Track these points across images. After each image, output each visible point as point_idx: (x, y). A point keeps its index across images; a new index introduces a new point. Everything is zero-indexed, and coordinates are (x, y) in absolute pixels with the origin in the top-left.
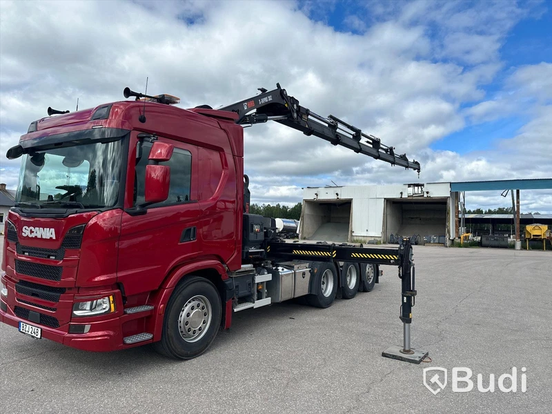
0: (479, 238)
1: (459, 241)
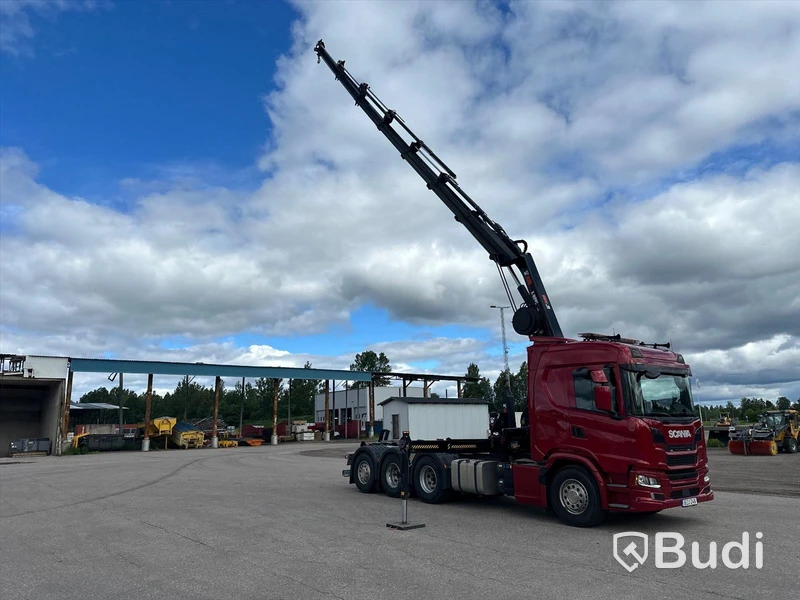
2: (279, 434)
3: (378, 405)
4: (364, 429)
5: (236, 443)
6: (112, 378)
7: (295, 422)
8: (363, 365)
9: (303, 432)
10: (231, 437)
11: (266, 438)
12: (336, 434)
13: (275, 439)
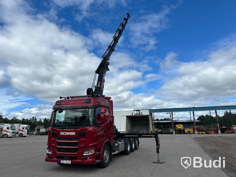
0: (160, 130)
1: (154, 132)
6: (167, 113)
11: (216, 132)
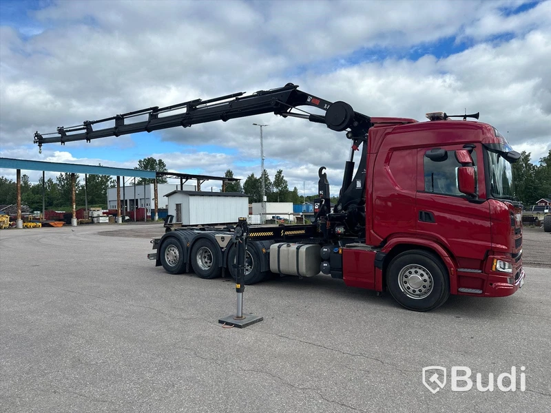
2: (78, 218)
3: (161, 196)
4: (149, 214)
5: (40, 224)
7: (92, 209)
8: (146, 167)
9: (99, 216)
10: (35, 220)
11: (67, 221)
12: (127, 218)
13: (75, 221)
